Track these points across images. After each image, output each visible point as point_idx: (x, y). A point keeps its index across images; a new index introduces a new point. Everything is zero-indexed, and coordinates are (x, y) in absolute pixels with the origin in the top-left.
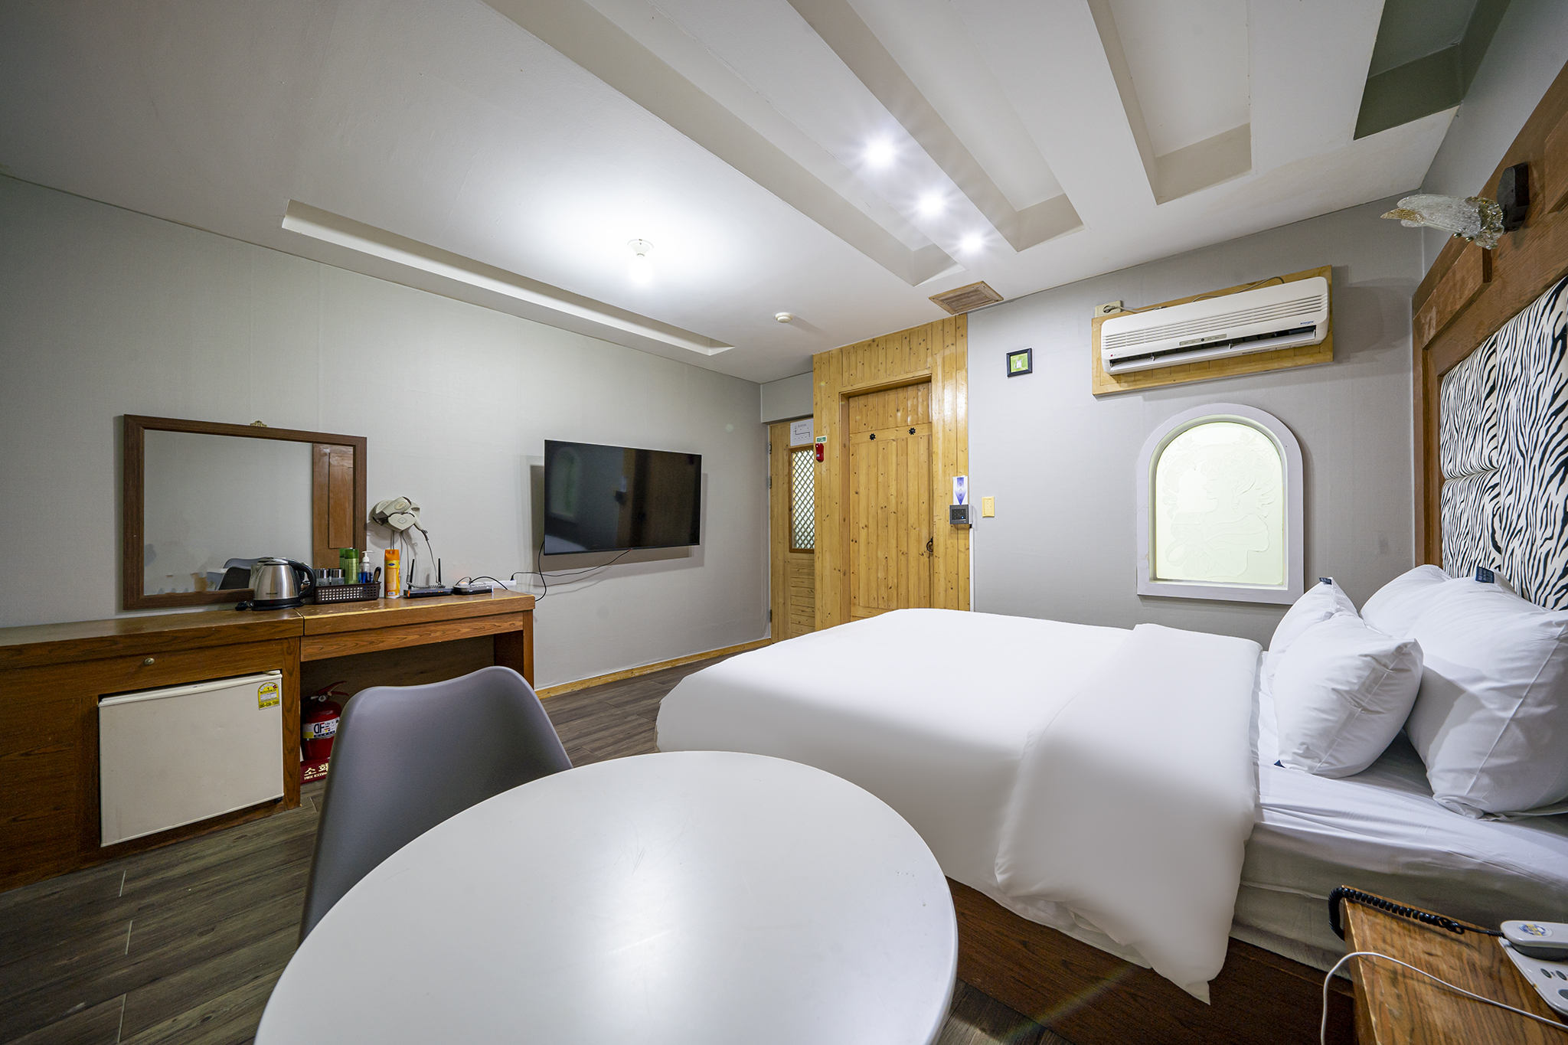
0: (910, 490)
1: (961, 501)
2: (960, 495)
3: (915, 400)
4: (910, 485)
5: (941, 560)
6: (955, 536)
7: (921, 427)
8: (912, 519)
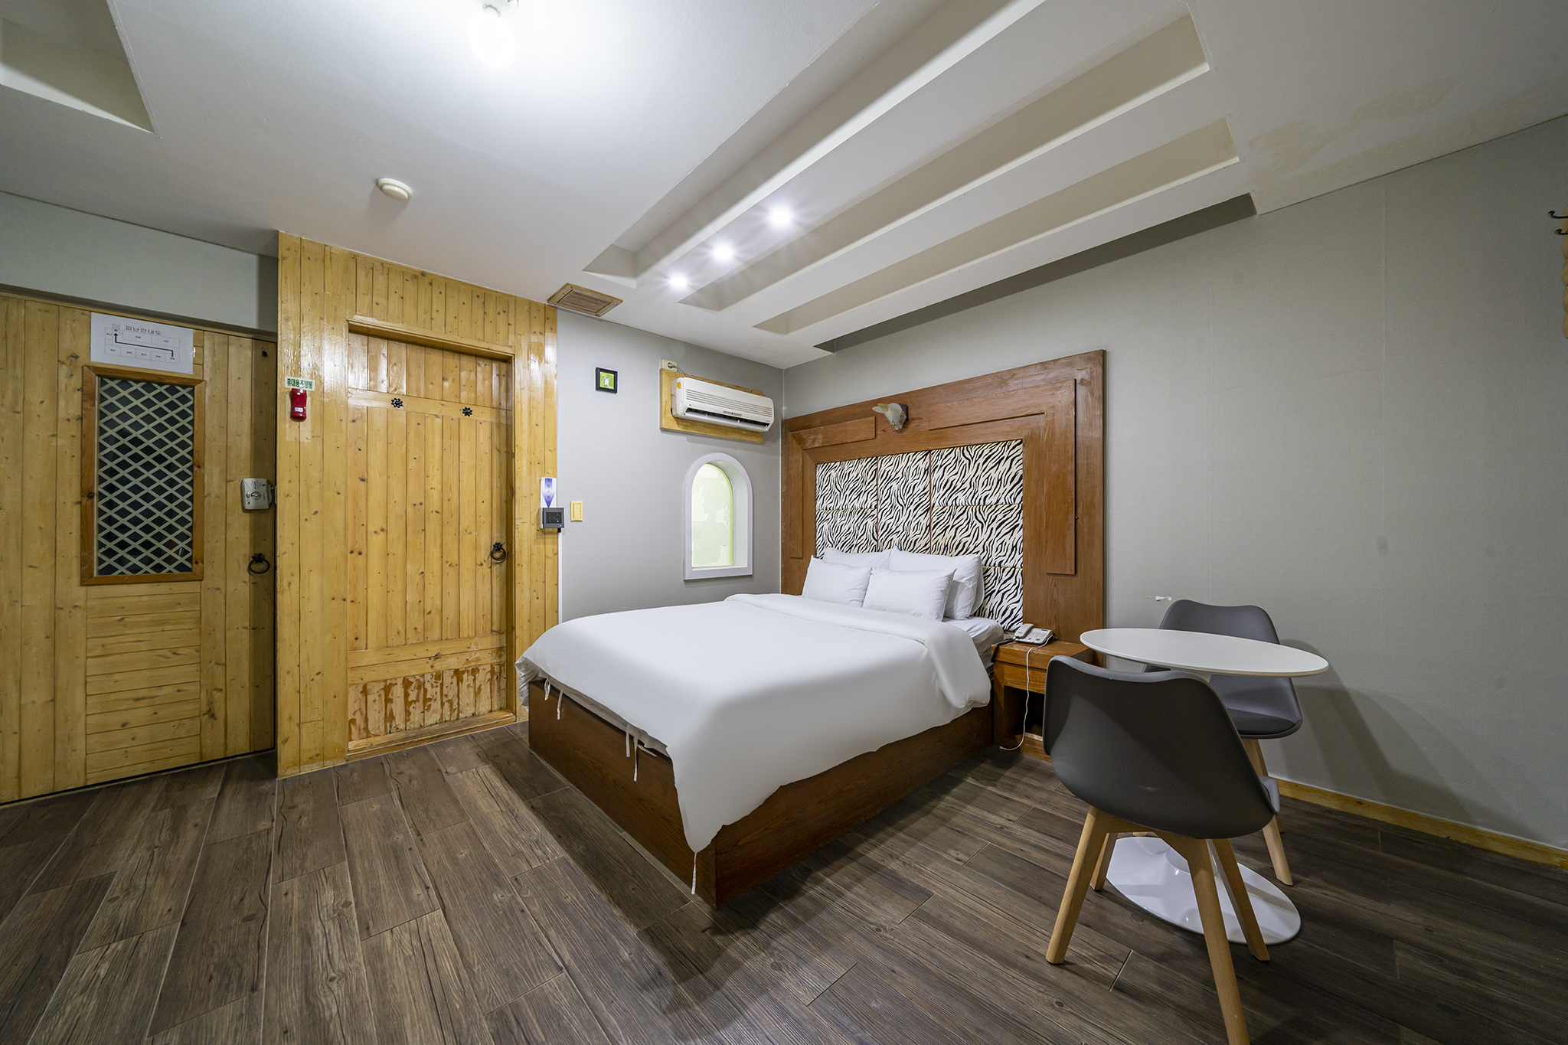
0: (463, 485)
1: (549, 503)
2: (549, 497)
3: (473, 375)
4: (464, 478)
5: (525, 569)
6: (541, 541)
7: (481, 409)
8: (466, 522)
